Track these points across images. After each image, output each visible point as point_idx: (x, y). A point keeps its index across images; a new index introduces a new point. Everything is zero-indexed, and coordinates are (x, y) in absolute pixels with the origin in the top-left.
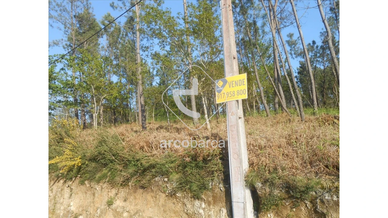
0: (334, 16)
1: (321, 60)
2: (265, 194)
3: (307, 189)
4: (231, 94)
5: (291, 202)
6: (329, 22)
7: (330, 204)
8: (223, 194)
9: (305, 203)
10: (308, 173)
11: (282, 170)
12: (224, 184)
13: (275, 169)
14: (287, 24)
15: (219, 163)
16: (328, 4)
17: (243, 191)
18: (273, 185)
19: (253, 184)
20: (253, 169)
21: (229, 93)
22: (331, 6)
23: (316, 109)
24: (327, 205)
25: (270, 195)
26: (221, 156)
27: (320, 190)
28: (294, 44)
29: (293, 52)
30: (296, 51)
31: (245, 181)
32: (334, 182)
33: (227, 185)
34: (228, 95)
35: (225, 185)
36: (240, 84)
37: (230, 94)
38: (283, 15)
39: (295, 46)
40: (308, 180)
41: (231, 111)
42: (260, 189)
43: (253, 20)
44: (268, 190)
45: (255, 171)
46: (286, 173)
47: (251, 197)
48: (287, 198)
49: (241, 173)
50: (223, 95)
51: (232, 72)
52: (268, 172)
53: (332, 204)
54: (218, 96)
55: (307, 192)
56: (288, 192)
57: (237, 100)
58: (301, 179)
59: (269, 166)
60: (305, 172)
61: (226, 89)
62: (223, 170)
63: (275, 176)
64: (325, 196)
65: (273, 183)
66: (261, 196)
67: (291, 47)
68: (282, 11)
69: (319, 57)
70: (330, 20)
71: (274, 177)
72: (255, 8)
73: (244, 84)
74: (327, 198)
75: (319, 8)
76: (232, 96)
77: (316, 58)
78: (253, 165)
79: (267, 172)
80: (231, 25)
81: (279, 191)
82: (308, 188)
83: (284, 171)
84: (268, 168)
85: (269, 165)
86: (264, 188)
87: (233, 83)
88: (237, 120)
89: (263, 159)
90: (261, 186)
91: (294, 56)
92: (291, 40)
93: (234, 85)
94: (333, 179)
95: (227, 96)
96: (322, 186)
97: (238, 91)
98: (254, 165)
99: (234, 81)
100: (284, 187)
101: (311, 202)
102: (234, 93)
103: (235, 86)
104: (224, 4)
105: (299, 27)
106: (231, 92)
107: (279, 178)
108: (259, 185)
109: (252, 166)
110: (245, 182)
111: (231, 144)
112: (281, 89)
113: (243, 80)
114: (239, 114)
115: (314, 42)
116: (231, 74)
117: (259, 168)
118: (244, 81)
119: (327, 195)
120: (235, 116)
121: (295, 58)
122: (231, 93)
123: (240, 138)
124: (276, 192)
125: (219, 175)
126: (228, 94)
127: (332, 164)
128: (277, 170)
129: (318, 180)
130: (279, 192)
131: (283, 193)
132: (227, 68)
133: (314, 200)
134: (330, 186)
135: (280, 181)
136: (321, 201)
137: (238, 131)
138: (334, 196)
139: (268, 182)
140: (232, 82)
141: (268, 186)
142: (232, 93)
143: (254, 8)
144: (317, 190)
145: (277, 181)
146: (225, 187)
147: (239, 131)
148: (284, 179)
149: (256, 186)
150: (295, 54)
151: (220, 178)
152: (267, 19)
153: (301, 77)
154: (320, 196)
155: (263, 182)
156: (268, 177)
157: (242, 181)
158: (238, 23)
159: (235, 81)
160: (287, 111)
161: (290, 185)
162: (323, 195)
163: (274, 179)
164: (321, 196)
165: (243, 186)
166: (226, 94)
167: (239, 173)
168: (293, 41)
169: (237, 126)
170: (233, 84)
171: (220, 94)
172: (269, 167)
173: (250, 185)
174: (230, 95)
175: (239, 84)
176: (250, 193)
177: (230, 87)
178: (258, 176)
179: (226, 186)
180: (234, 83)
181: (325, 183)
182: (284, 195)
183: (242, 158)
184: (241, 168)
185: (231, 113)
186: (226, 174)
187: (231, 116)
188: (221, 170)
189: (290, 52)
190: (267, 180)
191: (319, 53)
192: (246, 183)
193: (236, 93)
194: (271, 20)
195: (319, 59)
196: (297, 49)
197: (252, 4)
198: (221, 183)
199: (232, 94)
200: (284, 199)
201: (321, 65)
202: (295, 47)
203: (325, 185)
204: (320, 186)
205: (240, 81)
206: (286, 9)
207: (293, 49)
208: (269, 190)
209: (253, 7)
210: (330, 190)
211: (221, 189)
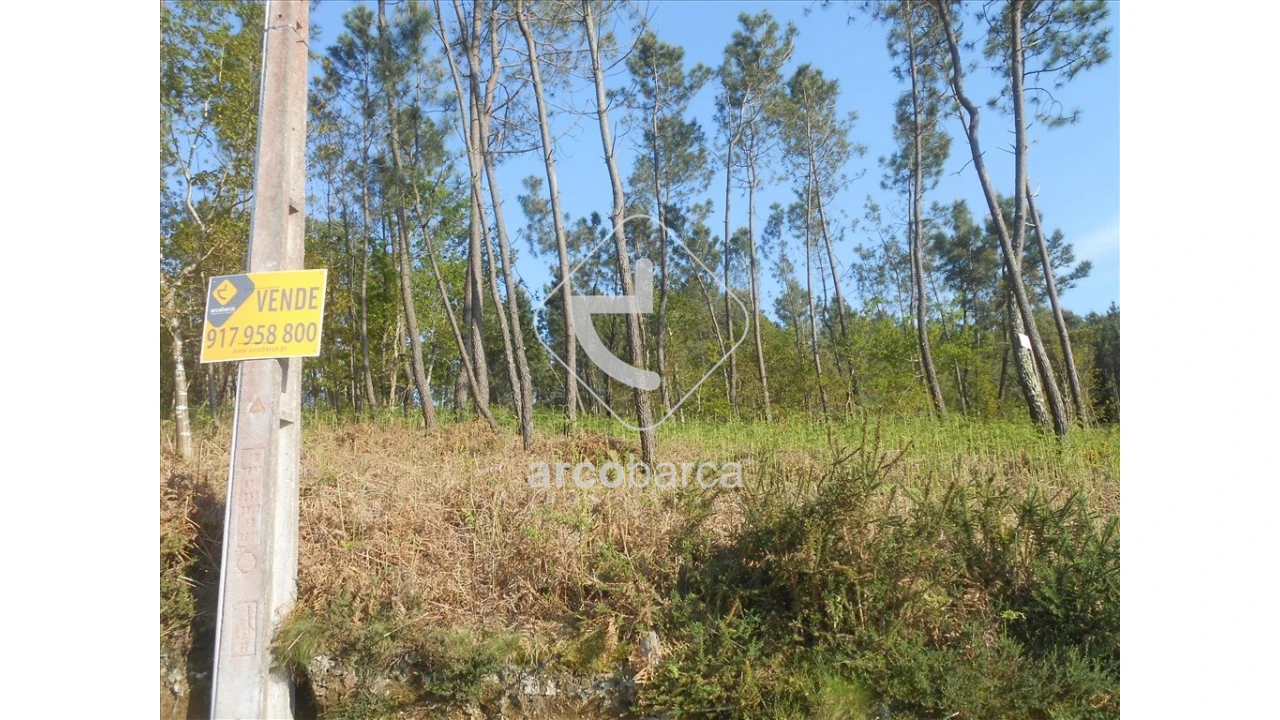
0: (653, 156)
1: (610, 274)
2: (340, 695)
3: (475, 666)
4: (262, 335)
5: (422, 714)
6: (639, 169)
7: (535, 710)
8: (179, 707)
9: (465, 713)
10: (487, 615)
11: (408, 609)
12: (188, 670)
13: (387, 605)
14: (521, 146)
15: (178, 590)
16: (641, 119)
17: (258, 690)
18: (370, 661)
19: (299, 663)
20: (307, 609)
21: (255, 331)
22: (645, 125)
23: (573, 415)
24: (526, 713)
25: (355, 695)
26: (192, 561)
27: (513, 667)
28: (541, 211)
29: (535, 236)
30: (545, 234)
31: (274, 651)
32: (554, 641)
33: (201, 672)
34: (252, 335)
35: (192, 673)
36: (300, 305)
37: (258, 333)
38: (511, 116)
39: (544, 218)
40: (483, 636)
41: (255, 397)
42: (322, 680)
43: (412, 106)
44: (351, 678)
45: (313, 614)
46: (421, 616)
47: (289, 710)
48: (413, 704)
49: (260, 624)
50: (229, 334)
51: (277, 255)
52: (362, 616)
53: (542, 710)
54: (212, 337)
55: (474, 676)
56: (416, 682)
57: (280, 360)
58: (462, 636)
59: (367, 595)
60: (478, 613)
61: (247, 315)
62: (192, 614)
63: (380, 631)
64: (525, 686)
65: (371, 656)
66: (324, 701)
67: (531, 219)
68: (510, 103)
69: (606, 264)
70: (642, 165)
71: (377, 633)
72: (423, 66)
73: (313, 304)
74: (528, 690)
75: (600, 119)
76: (265, 340)
77: (597, 264)
78: (312, 593)
79: (358, 614)
80: (297, 93)
81: (388, 680)
82: (479, 664)
83: (415, 611)
84: (362, 600)
85: (369, 591)
86: (339, 672)
87: (275, 295)
88: (271, 430)
89: (349, 570)
90: (328, 666)
91: (537, 247)
92: (532, 198)
93: (276, 305)
94: (554, 630)
95: (247, 340)
96: (518, 654)
97: (288, 329)
98: (315, 592)
99: (277, 291)
100: (408, 664)
101: (483, 708)
102: (273, 334)
103: (282, 309)
104: (280, 16)
105: (551, 161)
106: (263, 326)
107: (393, 637)
108: (320, 664)
109: (306, 596)
110: (270, 658)
111: (235, 516)
112: (480, 342)
113: (312, 289)
114: (282, 408)
115: (596, 218)
116: (269, 264)
117: (329, 604)
118: (315, 293)
119: (530, 681)
120: (265, 416)
121: (538, 253)
122: (261, 330)
123: (275, 494)
124: (381, 685)
125: (176, 633)
126: (249, 332)
127: (559, 584)
128: (391, 608)
129: (511, 637)
130: (388, 685)
131: (402, 687)
132: (259, 241)
133: (491, 701)
134: (540, 653)
135: (397, 648)
136: (512, 703)
137: (269, 472)
138: (549, 682)
139: (355, 650)
140: (272, 292)
141: (353, 664)
142: (264, 331)
143: (419, 66)
144: (504, 668)
145: (388, 648)
146: (191, 680)
147: (275, 472)
148: (409, 636)
149: (310, 668)
150: (540, 241)
151: (178, 645)
152: (458, 114)
153: (552, 314)
154: (511, 687)
155: (337, 653)
156: (356, 634)
157: (259, 654)
158: (369, 103)
159: (284, 291)
160: (489, 414)
161: (425, 657)
162: (519, 681)
163: (377, 639)
164: (514, 685)
165: (261, 672)
166: (241, 332)
167: (253, 622)
168: (538, 203)
169: (269, 451)
170: (272, 300)
171: (218, 329)
172: (366, 598)
173: (288, 666)
174: (257, 338)
175: (297, 304)
176: (288, 694)
177: (261, 309)
178: (323, 633)
179: (199, 676)
180: (278, 296)
181: (528, 645)
182: (406, 694)
183: (271, 568)
184: (261, 606)
185: (251, 404)
186: (203, 629)
187: (252, 416)
188: (185, 616)
189: (527, 232)
190: (353, 645)
191: (607, 251)
192: (276, 659)
193: (280, 333)
194: (472, 121)
195: (604, 270)
196: (548, 230)
197: (415, 51)
198: (175, 667)
199: (266, 334)
200: (402, 706)
201: (610, 287)
202: (544, 222)
203: (529, 651)
204: (515, 654)
205: (301, 293)
206: (522, 100)
207: (537, 226)
208: (356, 679)
209: (416, 62)
210: (541, 664)
211: (172, 690)
